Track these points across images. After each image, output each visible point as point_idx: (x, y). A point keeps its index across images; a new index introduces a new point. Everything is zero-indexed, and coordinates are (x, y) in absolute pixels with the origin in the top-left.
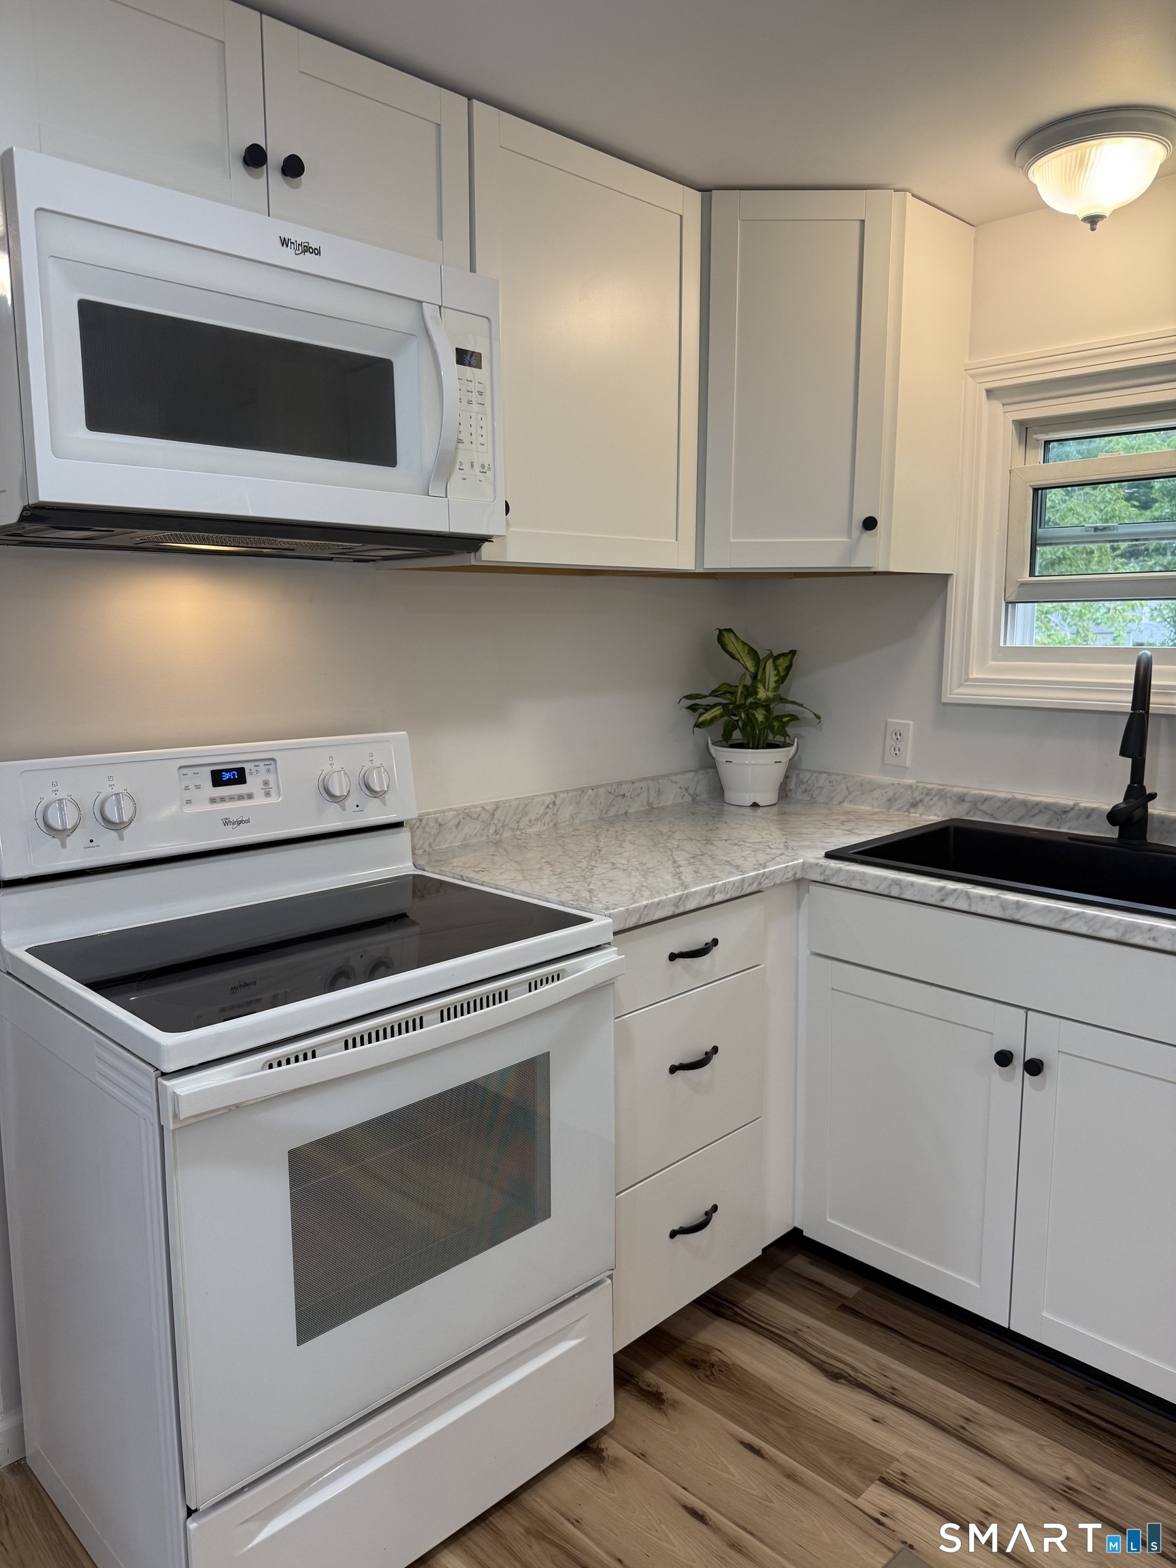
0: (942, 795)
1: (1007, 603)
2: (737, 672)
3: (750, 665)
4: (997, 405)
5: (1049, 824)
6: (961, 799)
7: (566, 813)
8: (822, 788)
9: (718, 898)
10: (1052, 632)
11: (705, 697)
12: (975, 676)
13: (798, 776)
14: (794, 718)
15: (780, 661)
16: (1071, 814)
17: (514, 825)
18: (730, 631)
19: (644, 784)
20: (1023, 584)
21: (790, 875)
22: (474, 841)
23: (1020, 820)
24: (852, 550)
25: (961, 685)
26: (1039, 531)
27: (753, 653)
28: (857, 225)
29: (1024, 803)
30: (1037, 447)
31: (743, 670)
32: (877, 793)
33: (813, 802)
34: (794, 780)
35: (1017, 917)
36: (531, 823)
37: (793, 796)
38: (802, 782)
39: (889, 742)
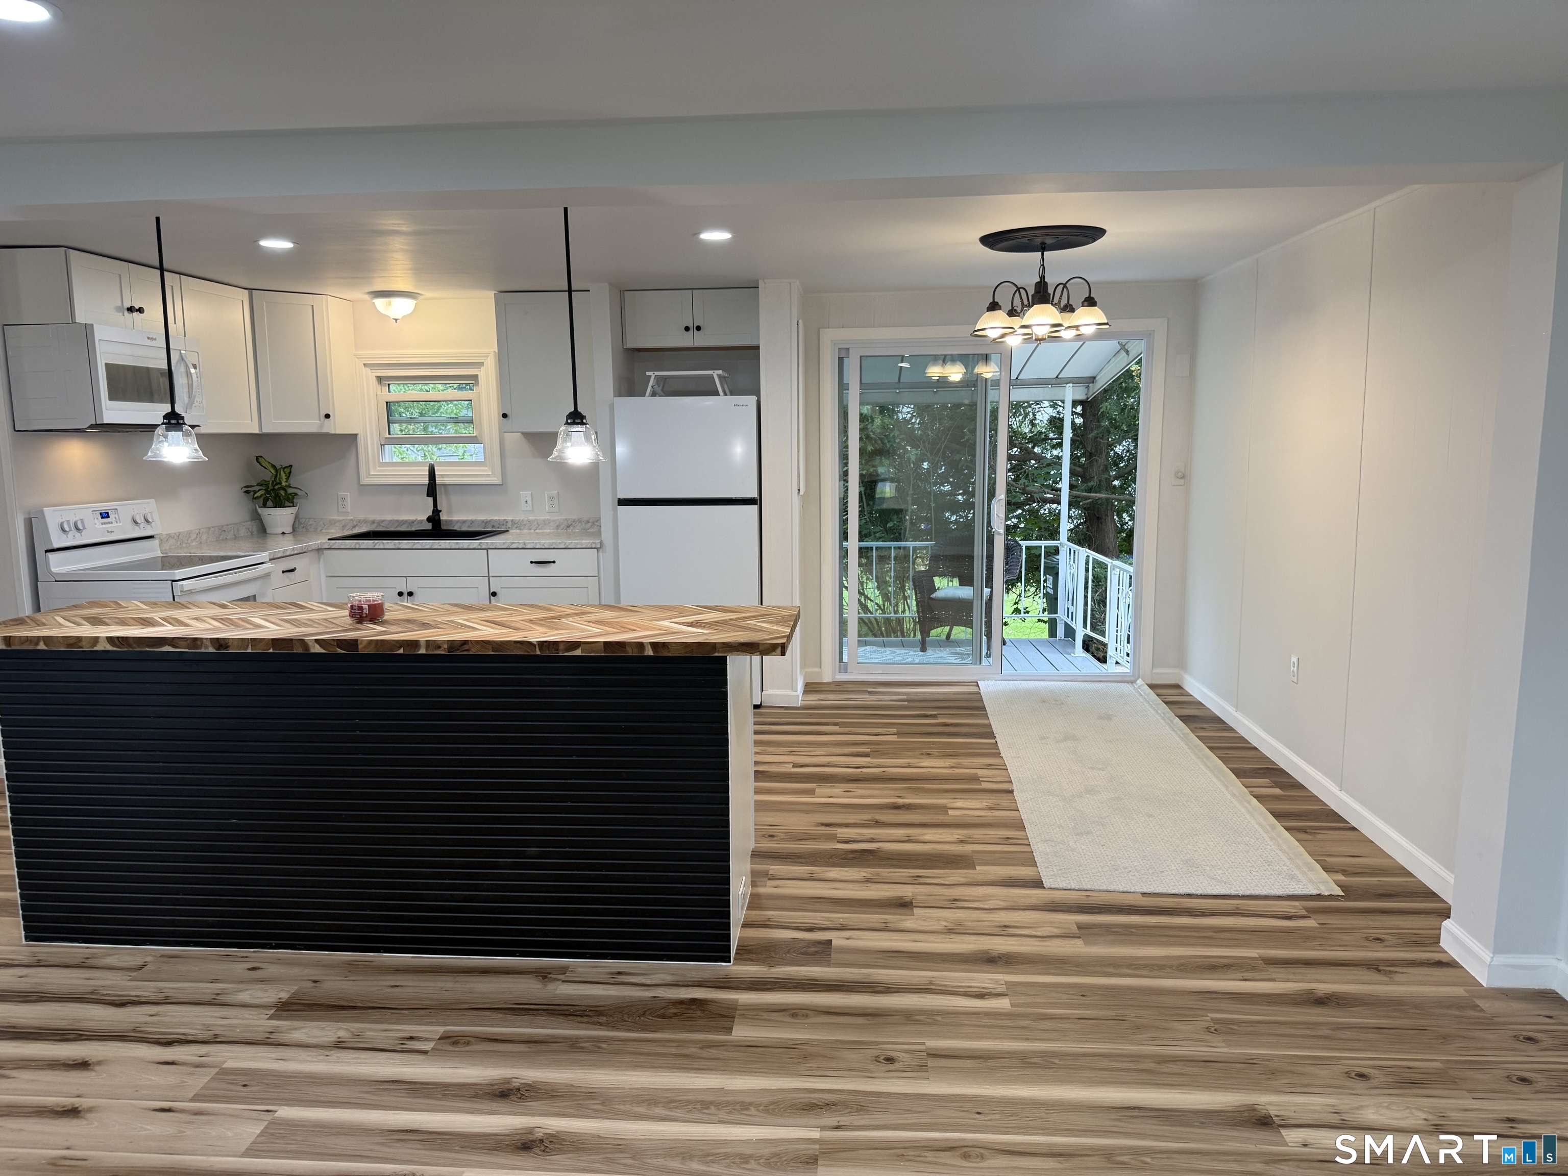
0: (365, 521)
1: (381, 445)
2: (268, 475)
3: (273, 471)
4: (368, 370)
5: (408, 527)
6: (373, 522)
7: (204, 537)
8: (311, 525)
9: (296, 552)
10: (405, 455)
11: (254, 486)
12: (372, 473)
13: (299, 521)
14: (296, 494)
15: (286, 470)
16: (415, 523)
17: (186, 542)
18: (261, 457)
19: (232, 526)
20: (386, 438)
21: (317, 546)
22: (173, 547)
23: (397, 527)
24: (322, 426)
25: (367, 477)
26: (390, 418)
27: (274, 467)
28: (311, 307)
29: (397, 521)
30: (385, 386)
31: (271, 474)
32: (337, 524)
33: (307, 531)
34: (297, 522)
35: (400, 547)
36: (192, 541)
37: (298, 530)
38: (301, 523)
39: (340, 503)
